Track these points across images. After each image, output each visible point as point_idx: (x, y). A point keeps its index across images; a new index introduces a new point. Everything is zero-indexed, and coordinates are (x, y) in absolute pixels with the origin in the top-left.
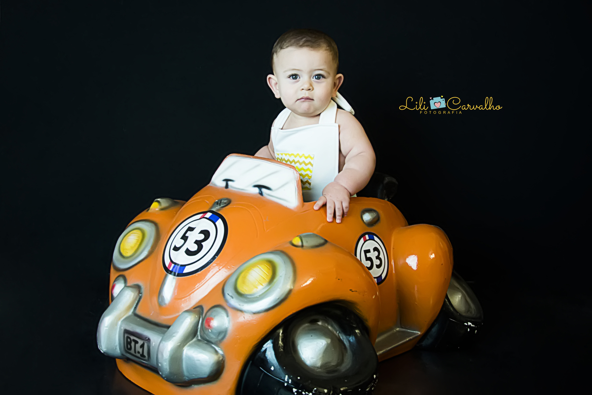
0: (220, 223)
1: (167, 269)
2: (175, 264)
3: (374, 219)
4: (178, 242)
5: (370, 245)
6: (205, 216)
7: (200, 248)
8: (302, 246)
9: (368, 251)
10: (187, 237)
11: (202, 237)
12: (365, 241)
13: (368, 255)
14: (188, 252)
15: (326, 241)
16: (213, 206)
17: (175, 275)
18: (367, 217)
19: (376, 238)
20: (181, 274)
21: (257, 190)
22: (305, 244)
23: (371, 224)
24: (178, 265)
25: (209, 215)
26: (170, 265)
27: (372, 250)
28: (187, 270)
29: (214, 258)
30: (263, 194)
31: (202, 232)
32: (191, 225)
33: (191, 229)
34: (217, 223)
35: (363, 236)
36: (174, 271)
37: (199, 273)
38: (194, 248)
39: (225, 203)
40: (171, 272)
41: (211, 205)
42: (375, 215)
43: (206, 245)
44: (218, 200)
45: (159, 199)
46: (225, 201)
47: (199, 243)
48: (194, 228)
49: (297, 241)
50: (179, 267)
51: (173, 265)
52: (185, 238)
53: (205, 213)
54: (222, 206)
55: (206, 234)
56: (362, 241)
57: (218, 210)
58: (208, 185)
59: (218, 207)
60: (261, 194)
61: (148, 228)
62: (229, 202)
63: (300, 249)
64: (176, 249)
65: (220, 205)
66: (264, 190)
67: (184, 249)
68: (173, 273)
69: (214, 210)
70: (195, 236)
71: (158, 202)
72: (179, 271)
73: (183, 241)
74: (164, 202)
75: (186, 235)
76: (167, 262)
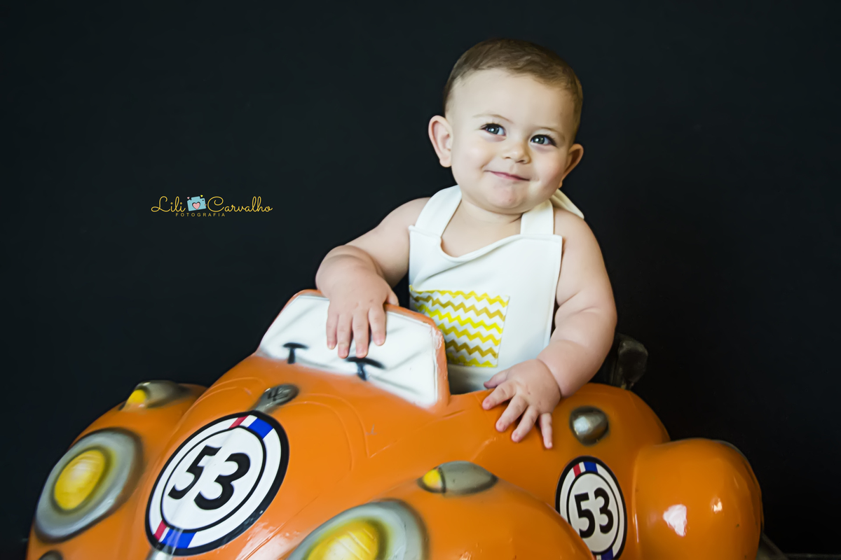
0: (272, 438)
1: (153, 539)
2: (172, 528)
3: (596, 428)
4: (181, 479)
5: (588, 483)
6: (242, 424)
7: (228, 493)
8: (444, 490)
9: (584, 497)
10: (201, 469)
11: (233, 467)
12: (578, 475)
13: (584, 505)
14: (202, 502)
15: (494, 480)
16: (259, 403)
17: (169, 552)
18: (583, 425)
19: (600, 469)
20: (183, 550)
21: (353, 368)
22: (450, 485)
23: (591, 439)
24: (178, 529)
25: (250, 420)
26: (160, 530)
27: (592, 495)
28: (198, 541)
29: (255, 515)
30: (367, 376)
31: (232, 458)
32: (212, 443)
33: (210, 451)
34: (265, 439)
35: (573, 464)
36: (169, 542)
37: (223, 547)
38: (214, 492)
39: (286, 395)
40: (161, 547)
41: (255, 399)
42: (598, 420)
43: (241, 486)
44: (272, 389)
45: (146, 384)
46: (287, 391)
47: (226, 482)
48: (220, 448)
49: (433, 479)
50: (180, 533)
51: (167, 530)
52: (196, 470)
53: (243, 416)
54: (278, 401)
55: (242, 461)
56: (571, 475)
57: (271, 410)
58: (253, 354)
59: (270, 404)
60: (362, 375)
61: (118, 447)
62: (294, 393)
63: (439, 496)
64: (177, 494)
65: (274, 400)
66: (369, 369)
67: (192, 494)
68: (166, 548)
69: (262, 409)
70: (218, 466)
71: (145, 389)
72: (181, 542)
73: (191, 477)
74: (157, 391)
75: (200, 464)
76: (155, 524)
